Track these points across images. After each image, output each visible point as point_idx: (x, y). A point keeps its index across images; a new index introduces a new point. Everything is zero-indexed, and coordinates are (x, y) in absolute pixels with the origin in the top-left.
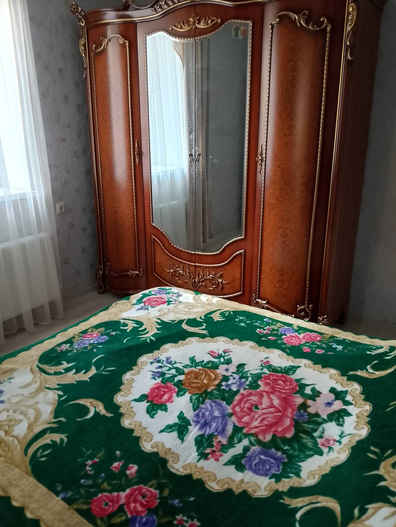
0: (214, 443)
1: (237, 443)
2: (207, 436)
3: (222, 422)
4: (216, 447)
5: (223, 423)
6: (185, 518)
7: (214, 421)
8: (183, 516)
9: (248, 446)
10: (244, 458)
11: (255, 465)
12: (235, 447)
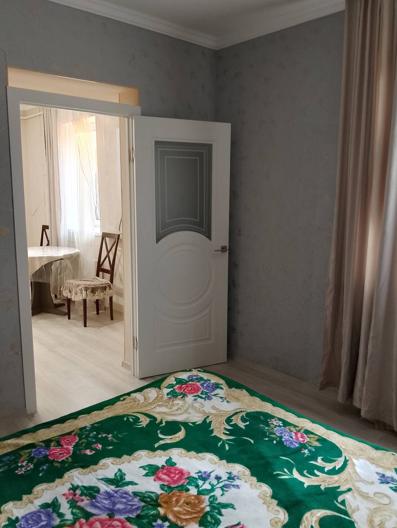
0: (83, 497)
1: (72, 511)
2: (95, 495)
3: (105, 507)
4: (78, 497)
5: (103, 508)
6: (29, 469)
7: (111, 502)
8: (31, 468)
9: (63, 518)
10: (53, 511)
11: (40, 516)
12: (69, 509)
